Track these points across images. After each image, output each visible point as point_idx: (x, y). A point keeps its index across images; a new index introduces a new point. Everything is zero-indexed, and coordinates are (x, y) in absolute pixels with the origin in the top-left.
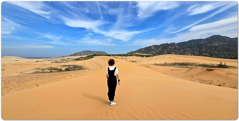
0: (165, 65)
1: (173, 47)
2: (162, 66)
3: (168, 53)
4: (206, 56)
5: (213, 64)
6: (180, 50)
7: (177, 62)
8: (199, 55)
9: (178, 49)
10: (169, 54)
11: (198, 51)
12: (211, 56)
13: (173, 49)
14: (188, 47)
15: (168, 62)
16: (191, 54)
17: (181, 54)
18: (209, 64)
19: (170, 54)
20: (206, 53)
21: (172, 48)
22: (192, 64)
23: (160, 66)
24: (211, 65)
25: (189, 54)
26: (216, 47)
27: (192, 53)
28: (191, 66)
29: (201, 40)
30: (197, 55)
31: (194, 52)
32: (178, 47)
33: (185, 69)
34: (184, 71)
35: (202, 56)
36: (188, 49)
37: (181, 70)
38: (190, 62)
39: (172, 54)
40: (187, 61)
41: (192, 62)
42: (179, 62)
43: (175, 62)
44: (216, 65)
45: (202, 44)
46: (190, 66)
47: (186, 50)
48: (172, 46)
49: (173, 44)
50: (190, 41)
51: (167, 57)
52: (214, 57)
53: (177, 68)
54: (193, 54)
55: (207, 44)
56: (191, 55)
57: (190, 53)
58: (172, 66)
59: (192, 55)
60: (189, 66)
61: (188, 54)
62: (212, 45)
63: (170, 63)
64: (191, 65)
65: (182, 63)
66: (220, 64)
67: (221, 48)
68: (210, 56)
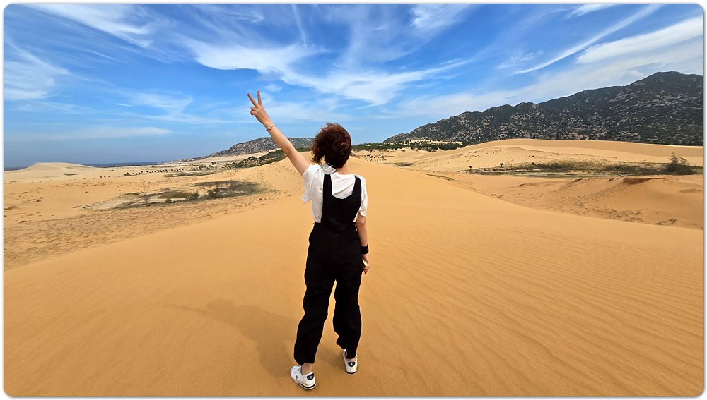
0: (501, 170)
1: (526, 116)
2: (492, 174)
3: (512, 135)
4: (631, 140)
5: (648, 164)
6: (549, 124)
7: (537, 161)
8: (608, 137)
9: (542, 121)
10: (512, 138)
11: (606, 126)
12: (645, 140)
13: (526, 121)
14: (574, 114)
15: (508, 162)
16: (581, 136)
17: (551, 137)
18: (635, 164)
19: (516, 137)
20: (629, 130)
21: (524, 118)
22: (583, 166)
23: (484, 174)
24: (643, 166)
25: (576, 135)
26: (661, 111)
27: (585, 132)
28: (581, 172)
29: (614, 90)
30: (601, 138)
31: (592, 128)
32: (542, 115)
33: (558, 182)
34: (556, 187)
35: (619, 140)
36: (572, 120)
37: (549, 184)
38: (576, 159)
39: (523, 137)
40: (570, 157)
41: (582, 159)
42: (544, 162)
43: (531, 160)
44: (659, 166)
45: (616, 103)
46: (577, 173)
47: (565, 125)
48: (522, 114)
49: (525, 108)
50: (580, 96)
51: (505, 147)
52: (655, 142)
53: (536, 178)
54: (588, 134)
55: (635, 101)
56: (582, 139)
57: (579, 133)
58: (523, 172)
59: (584, 138)
60: (573, 172)
61: (573, 136)
62: (650, 105)
63: (516, 166)
64: (581, 170)
65: (553, 163)
66: (670, 162)
67: (679, 112)
68: (641, 141)
